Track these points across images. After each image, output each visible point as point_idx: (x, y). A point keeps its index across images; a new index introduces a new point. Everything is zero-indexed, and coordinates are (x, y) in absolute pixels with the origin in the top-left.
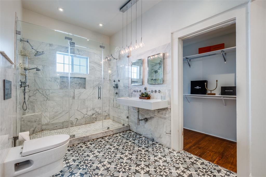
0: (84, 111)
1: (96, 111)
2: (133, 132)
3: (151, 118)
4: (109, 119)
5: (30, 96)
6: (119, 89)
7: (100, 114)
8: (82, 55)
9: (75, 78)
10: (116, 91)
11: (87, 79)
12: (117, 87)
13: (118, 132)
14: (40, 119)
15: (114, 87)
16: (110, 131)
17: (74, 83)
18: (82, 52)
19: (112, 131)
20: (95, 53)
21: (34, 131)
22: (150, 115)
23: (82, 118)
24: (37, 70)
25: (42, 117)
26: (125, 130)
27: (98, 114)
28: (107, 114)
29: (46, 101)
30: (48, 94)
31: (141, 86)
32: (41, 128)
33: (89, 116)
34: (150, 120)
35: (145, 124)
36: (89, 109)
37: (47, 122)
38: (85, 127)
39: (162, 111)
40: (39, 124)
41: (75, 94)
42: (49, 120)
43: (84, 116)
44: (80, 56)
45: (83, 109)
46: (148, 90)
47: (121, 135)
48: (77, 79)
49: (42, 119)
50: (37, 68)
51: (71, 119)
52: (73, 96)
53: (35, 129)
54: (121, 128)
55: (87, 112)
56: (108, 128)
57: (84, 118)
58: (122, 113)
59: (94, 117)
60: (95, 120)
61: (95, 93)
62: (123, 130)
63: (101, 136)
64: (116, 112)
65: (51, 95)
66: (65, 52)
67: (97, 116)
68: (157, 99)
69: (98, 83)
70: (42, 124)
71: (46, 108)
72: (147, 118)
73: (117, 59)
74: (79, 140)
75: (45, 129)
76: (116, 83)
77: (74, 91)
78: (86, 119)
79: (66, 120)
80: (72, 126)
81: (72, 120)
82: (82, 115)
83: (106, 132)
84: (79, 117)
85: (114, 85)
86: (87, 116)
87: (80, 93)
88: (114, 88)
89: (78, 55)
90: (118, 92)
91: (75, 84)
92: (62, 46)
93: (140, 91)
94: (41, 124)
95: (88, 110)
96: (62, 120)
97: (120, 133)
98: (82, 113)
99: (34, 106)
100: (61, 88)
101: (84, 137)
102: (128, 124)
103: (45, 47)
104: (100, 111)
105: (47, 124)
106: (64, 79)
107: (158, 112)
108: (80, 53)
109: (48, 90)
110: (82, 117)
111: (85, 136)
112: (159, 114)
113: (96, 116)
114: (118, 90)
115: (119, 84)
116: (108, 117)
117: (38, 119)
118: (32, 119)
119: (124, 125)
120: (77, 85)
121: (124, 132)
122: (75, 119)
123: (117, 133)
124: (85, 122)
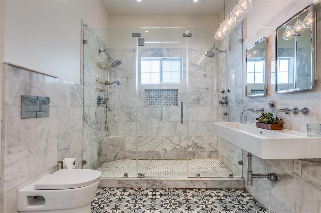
0: (175, 140)
1: (193, 142)
2: (250, 196)
3: (286, 176)
4: (217, 158)
5: (114, 115)
6: (230, 107)
7: (201, 147)
8: (172, 57)
9: (164, 91)
10: (226, 110)
11: (179, 91)
12: (227, 103)
13: (217, 187)
14: (122, 143)
15: (220, 102)
16: (200, 182)
17: (163, 98)
18: (173, 51)
19: (205, 183)
20: (192, 49)
21: (116, 156)
22: (283, 170)
23: (172, 151)
24: (117, 84)
25: (125, 141)
26: (232, 187)
27: (198, 147)
28: (213, 150)
29: (130, 121)
30: (131, 113)
31: (264, 99)
32: (124, 155)
33: (182, 148)
34: (282, 182)
35: (273, 187)
36: (183, 138)
37: (130, 148)
38: (172, 165)
39: (313, 165)
40: (121, 150)
41: (164, 114)
42: (132, 146)
43: (175, 147)
44: (170, 58)
45: (173, 136)
46: (278, 107)
47: (219, 194)
48: (167, 91)
49: (125, 143)
50: (117, 81)
51: (157, 149)
52: (160, 116)
53: (117, 155)
54: (225, 181)
55: (180, 141)
56: (199, 175)
57: (176, 150)
58: (234, 151)
59: (191, 151)
60: (193, 156)
61: (192, 112)
62: (228, 186)
63: (183, 185)
64: (225, 147)
65: (135, 114)
66: (151, 57)
67: (196, 150)
68: (298, 130)
69: (196, 96)
70: (126, 150)
71: (129, 131)
72: (277, 174)
73: (226, 52)
74: (149, 183)
75: (127, 156)
76: (224, 95)
77: (162, 109)
78: (178, 153)
79: (151, 149)
80: (159, 159)
81: (159, 150)
82: (172, 145)
83: (192, 181)
84: (169, 148)
85: (221, 100)
86: (179, 147)
87: (170, 112)
88: (221, 104)
89: (167, 57)
90: (228, 112)
91: (165, 100)
92: (147, 49)
93: (262, 110)
94: (124, 150)
95: (181, 139)
96: (147, 148)
97: (222, 190)
98: (172, 143)
99: (118, 127)
100: (146, 106)
101: (156, 181)
102: (242, 177)
103: (129, 54)
104: (201, 142)
105: (130, 151)
106: (151, 93)
107: (303, 166)
108: (170, 53)
109: (132, 108)
110: (173, 148)
111: (157, 179)
112: (304, 172)
113: (193, 150)
114: (228, 107)
115: (229, 97)
116: (214, 155)
117: (120, 143)
118: (113, 142)
119: (231, 176)
120: (167, 100)
121: (229, 190)
122: (163, 150)
123: (215, 189)
124: (177, 156)
